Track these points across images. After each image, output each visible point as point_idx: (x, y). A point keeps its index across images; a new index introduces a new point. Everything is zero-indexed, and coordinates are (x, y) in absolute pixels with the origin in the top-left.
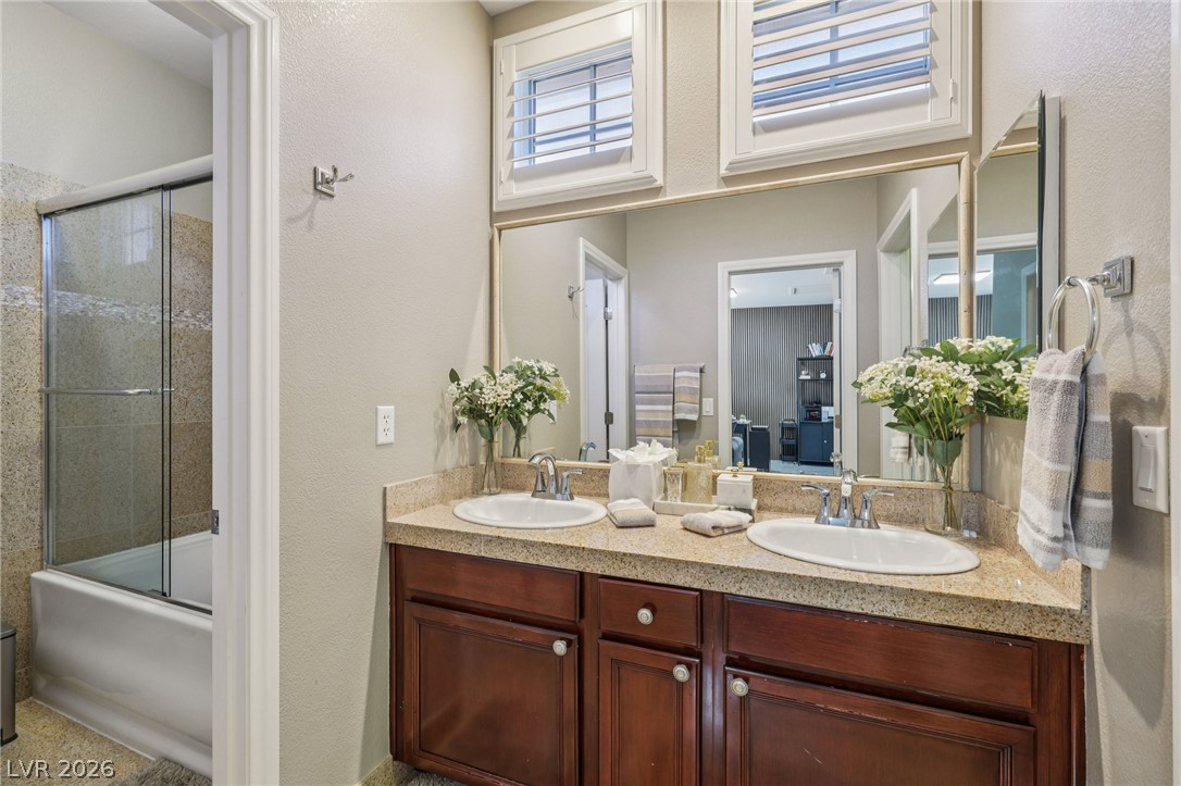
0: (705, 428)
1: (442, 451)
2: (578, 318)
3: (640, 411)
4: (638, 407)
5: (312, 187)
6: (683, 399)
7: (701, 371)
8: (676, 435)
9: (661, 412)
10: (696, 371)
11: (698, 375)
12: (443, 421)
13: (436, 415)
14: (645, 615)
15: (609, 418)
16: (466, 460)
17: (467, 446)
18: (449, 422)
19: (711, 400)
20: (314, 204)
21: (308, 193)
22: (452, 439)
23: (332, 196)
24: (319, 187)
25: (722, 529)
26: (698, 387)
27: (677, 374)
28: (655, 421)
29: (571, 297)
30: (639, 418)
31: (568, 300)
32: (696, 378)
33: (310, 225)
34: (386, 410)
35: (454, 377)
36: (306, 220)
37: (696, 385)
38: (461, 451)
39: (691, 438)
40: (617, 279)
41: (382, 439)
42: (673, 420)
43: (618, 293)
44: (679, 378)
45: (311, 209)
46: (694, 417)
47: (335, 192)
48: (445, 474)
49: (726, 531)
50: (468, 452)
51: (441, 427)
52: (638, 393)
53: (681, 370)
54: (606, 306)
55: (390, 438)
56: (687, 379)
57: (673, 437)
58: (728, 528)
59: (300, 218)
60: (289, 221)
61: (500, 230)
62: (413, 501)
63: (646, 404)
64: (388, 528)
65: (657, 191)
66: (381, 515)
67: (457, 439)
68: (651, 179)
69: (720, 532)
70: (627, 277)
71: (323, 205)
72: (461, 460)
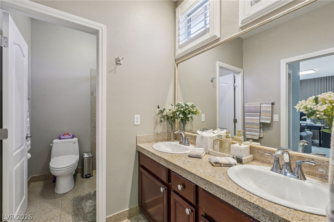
0: (274, 126)
1: (156, 127)
2: (216, 88)
3: (247, 119)
4: (246, 117)
5: (115, 62)
6: (263, 115)
7: (273, 104)
8: (262, 128)
9: (256, 119)
10: (269, 104)
11: (270, 105)
12: (157, 120)
13: (154, 118)
14: (180, 187)
15: (235, 121)
16: (166, 131)
17: (166, 127)
18: (159, 120)
19: (278, 115)
20: (116, 67)
21: (114, 64)
22: (160, 125)
23: (121, 64)
24: (117, 62)
25: (221, 164)
26: (271, 110)
27: (262, 105)
28: (253, 123)
29: (212, 81)
30: (246, 121)
31: (211, 82)
32: (270, 107)
33: (115, 72)
34: (137, 116)
35: (159, 107)
36: (114, 71)
37: (270, 109)
38: (164, 128)
39: (268, 130)
40: (238, 73)
41: (136, 123)
42: (260, 123)
43: (239, 78)
44: (262, 107)
45: (115, 68)
46: (269, 122)
47: (121, 63)
48: (157, 134)
49: (222, 165)
50: (166, 129)
51: (156, 121)
52: (246, 112)
53: (263, 104)
54: (235, 83)
55: (139, 123)
56: (266, 107)
57: (260, 129)
58: (224, 164)
59: (112, 70)
60: (109, 72)
61: (177, 64)
62: (145, 140)
63: (249, 116)
64: (137, 146)
65: (218, 39)
66: (136, 143)
67: (162, 125)
68: (215, 36)
69: (219, 165)
70: (242, 72)
71: (119, 67)
72: (164, 131)
